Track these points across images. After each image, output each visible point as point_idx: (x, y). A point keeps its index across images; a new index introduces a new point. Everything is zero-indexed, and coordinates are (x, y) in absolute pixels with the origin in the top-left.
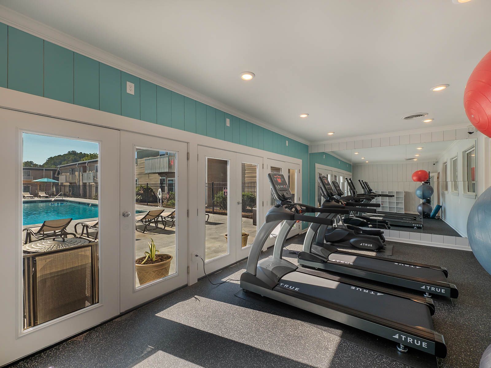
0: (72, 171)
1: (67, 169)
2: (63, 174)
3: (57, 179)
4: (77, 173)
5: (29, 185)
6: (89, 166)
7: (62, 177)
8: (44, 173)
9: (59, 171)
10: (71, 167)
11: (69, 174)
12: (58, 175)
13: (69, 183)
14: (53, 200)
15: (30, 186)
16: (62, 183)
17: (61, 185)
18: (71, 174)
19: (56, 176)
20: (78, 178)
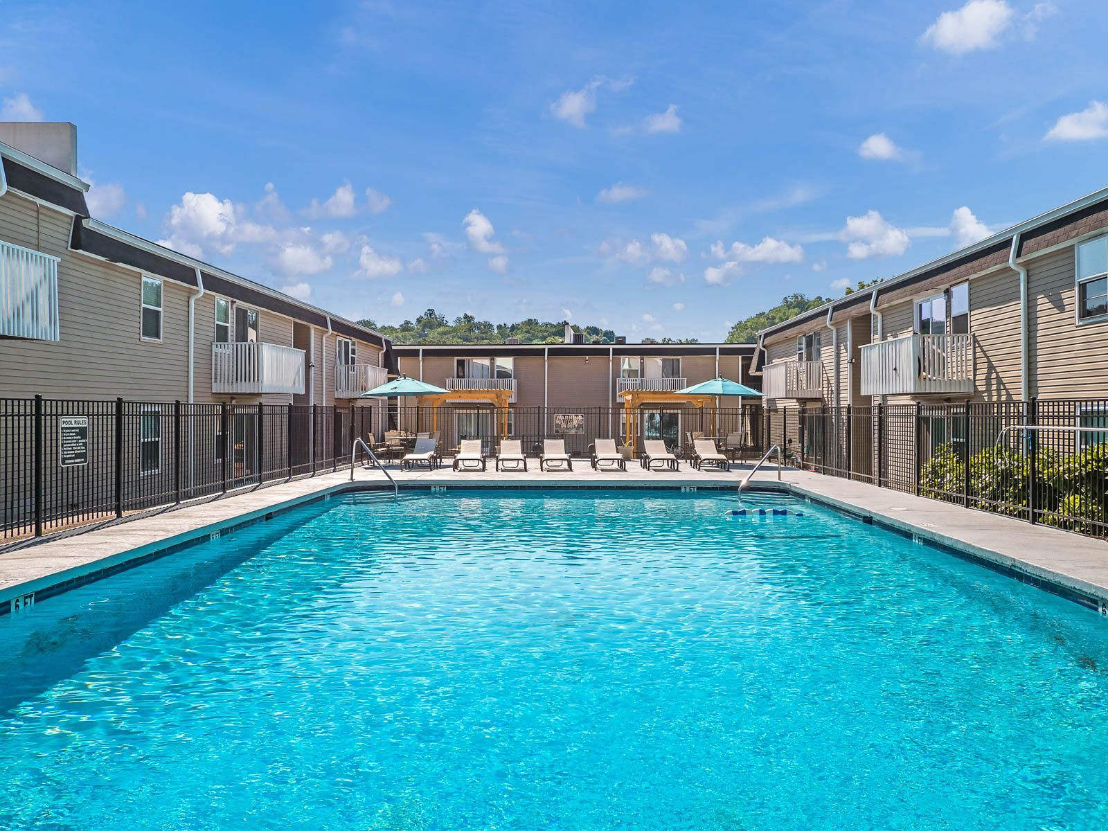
0: (809, 344)
1: (788, 339)
2: (775, 361)
3: (757, 383)
4: (827, 353)
5: (676, 411)
6: (881, 311)
7: (773, 372)
8: (717, 363)
9: (762, 354)
10: (805, 327)
11: (796, 358)
12: (759, 369)
13: (798, 400)
14: (744, 483)
15: (678, 414)
16: (772, 401)
17: (769, 411)
18: (804, 356)
19: (752, 372)
20: (832, 374)
